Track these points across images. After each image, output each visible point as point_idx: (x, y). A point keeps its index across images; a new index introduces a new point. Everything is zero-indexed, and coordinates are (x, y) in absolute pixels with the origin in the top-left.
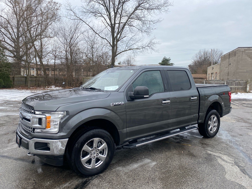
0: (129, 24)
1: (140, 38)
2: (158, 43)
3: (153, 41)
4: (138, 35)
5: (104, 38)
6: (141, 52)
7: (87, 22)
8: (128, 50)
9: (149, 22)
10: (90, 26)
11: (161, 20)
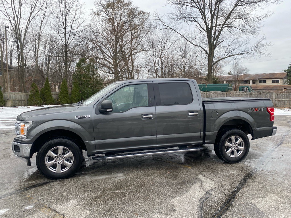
0: (229, 25)
1: (244, 40)
2: (270, 44)
3: (262, 43)
4: (242, 37)
5: (198, 45)
6: (246, 58)
7: (178, 29)
8: (228, 57)
9: (252, 19)
10: (180, 34)
11: (269, 14)
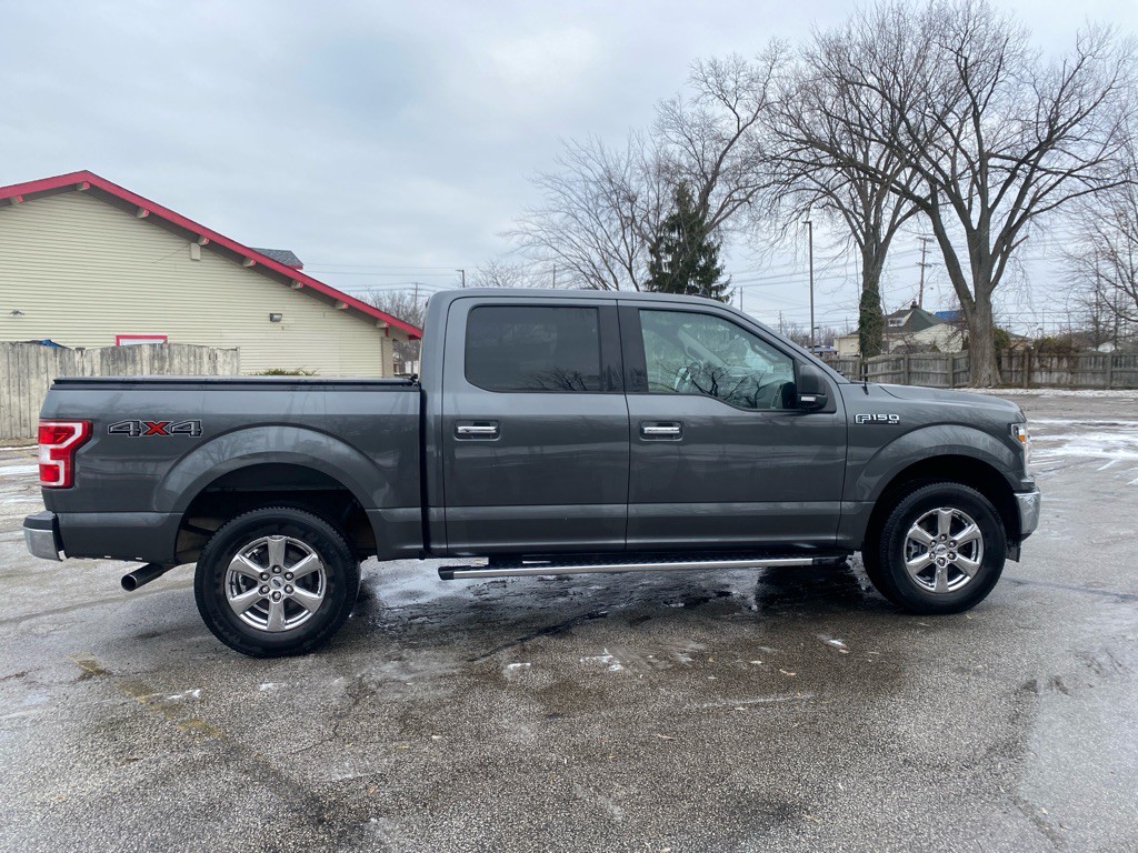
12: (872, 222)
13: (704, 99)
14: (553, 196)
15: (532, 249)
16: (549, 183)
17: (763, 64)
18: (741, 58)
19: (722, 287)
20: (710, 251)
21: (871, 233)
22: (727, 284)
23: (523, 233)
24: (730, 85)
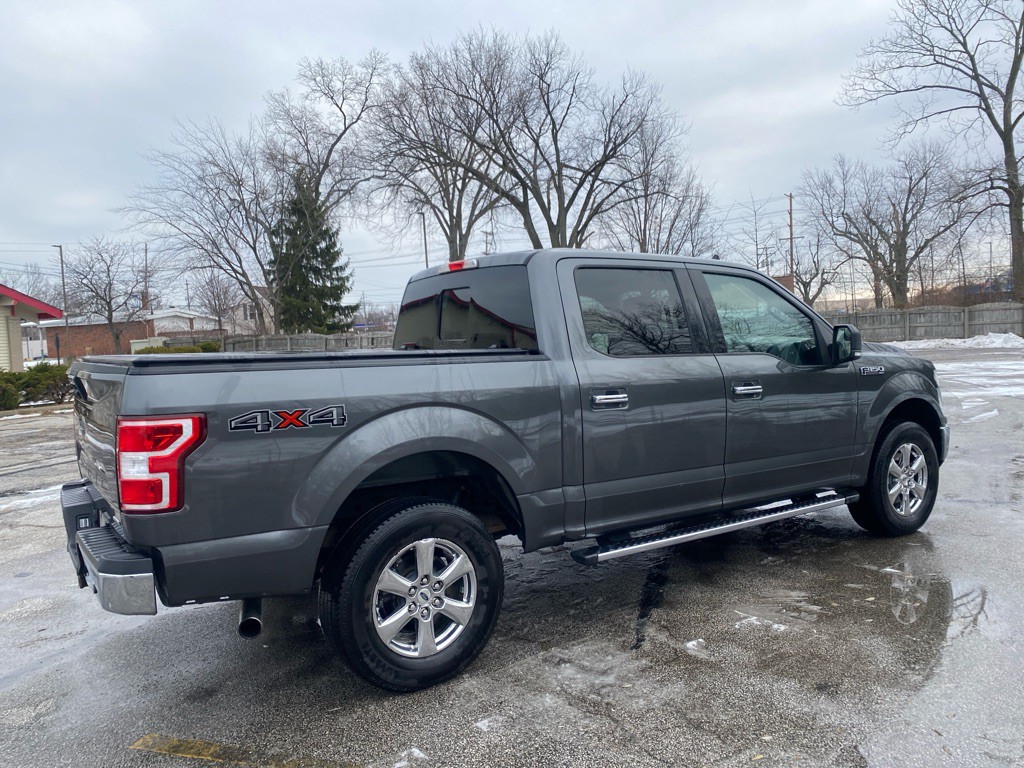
12: (455, 214)
13: (312, 96)
14: (167, 174)
15: (150, 226)
16: (165, 161)
17: (364, 70)
18: (347, 62)
19: (342, 269)
20: (330, 235)
21: (455, 224)
22: (346, 265)
23: (139, 209)
24: (337, 85)
